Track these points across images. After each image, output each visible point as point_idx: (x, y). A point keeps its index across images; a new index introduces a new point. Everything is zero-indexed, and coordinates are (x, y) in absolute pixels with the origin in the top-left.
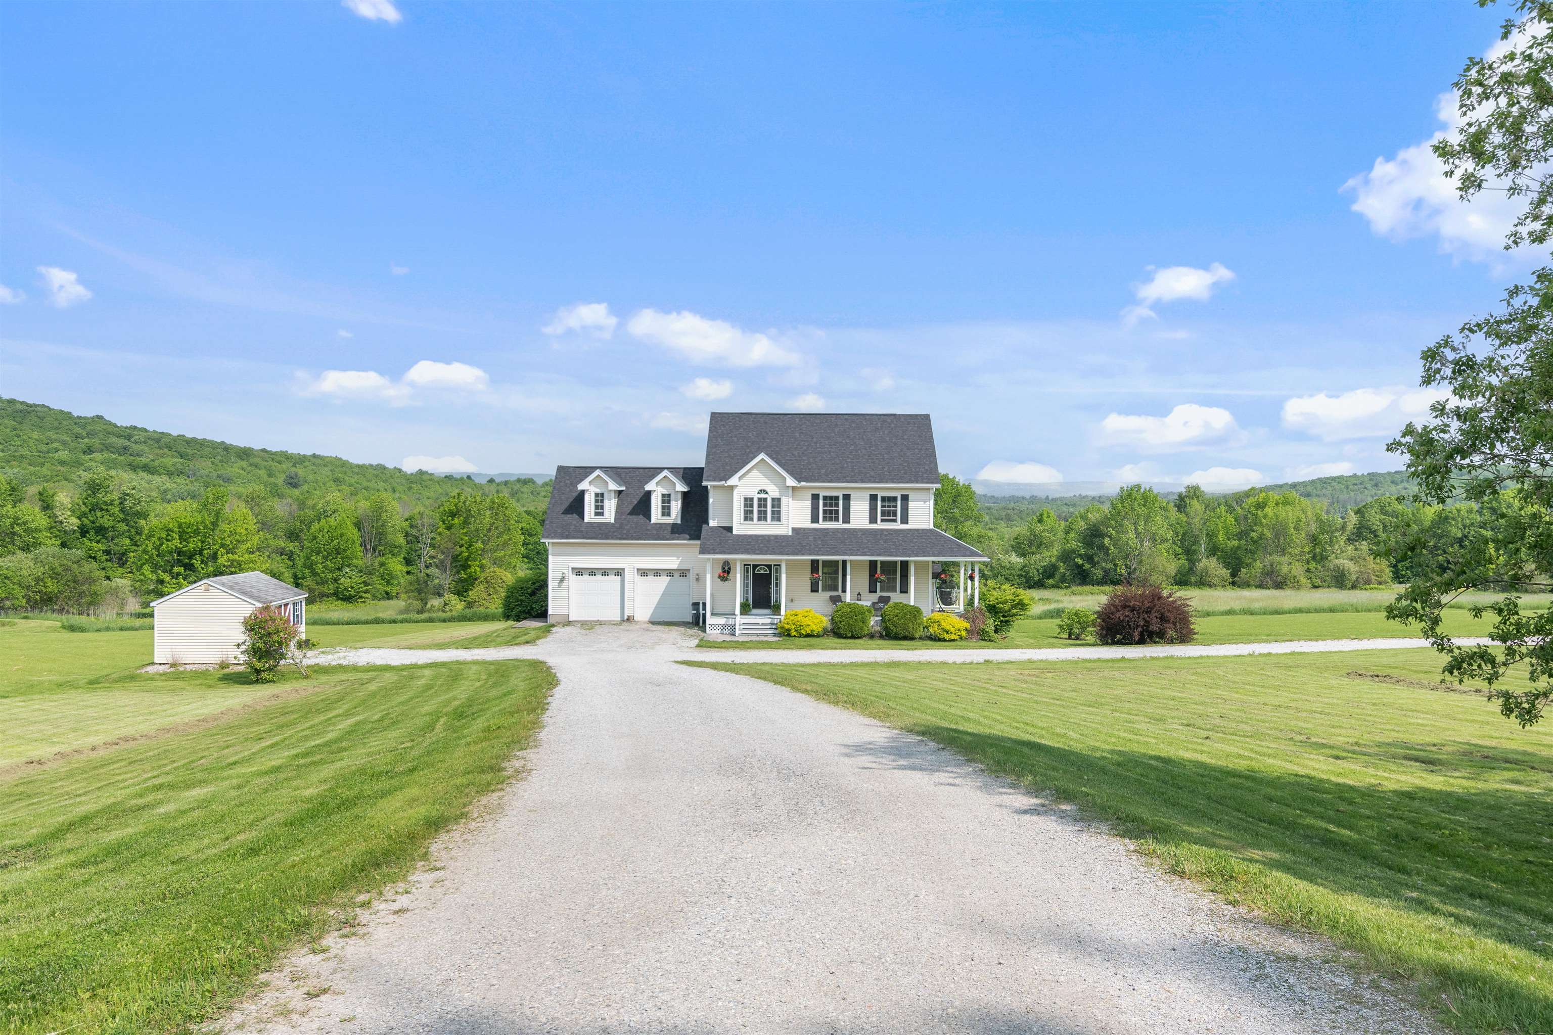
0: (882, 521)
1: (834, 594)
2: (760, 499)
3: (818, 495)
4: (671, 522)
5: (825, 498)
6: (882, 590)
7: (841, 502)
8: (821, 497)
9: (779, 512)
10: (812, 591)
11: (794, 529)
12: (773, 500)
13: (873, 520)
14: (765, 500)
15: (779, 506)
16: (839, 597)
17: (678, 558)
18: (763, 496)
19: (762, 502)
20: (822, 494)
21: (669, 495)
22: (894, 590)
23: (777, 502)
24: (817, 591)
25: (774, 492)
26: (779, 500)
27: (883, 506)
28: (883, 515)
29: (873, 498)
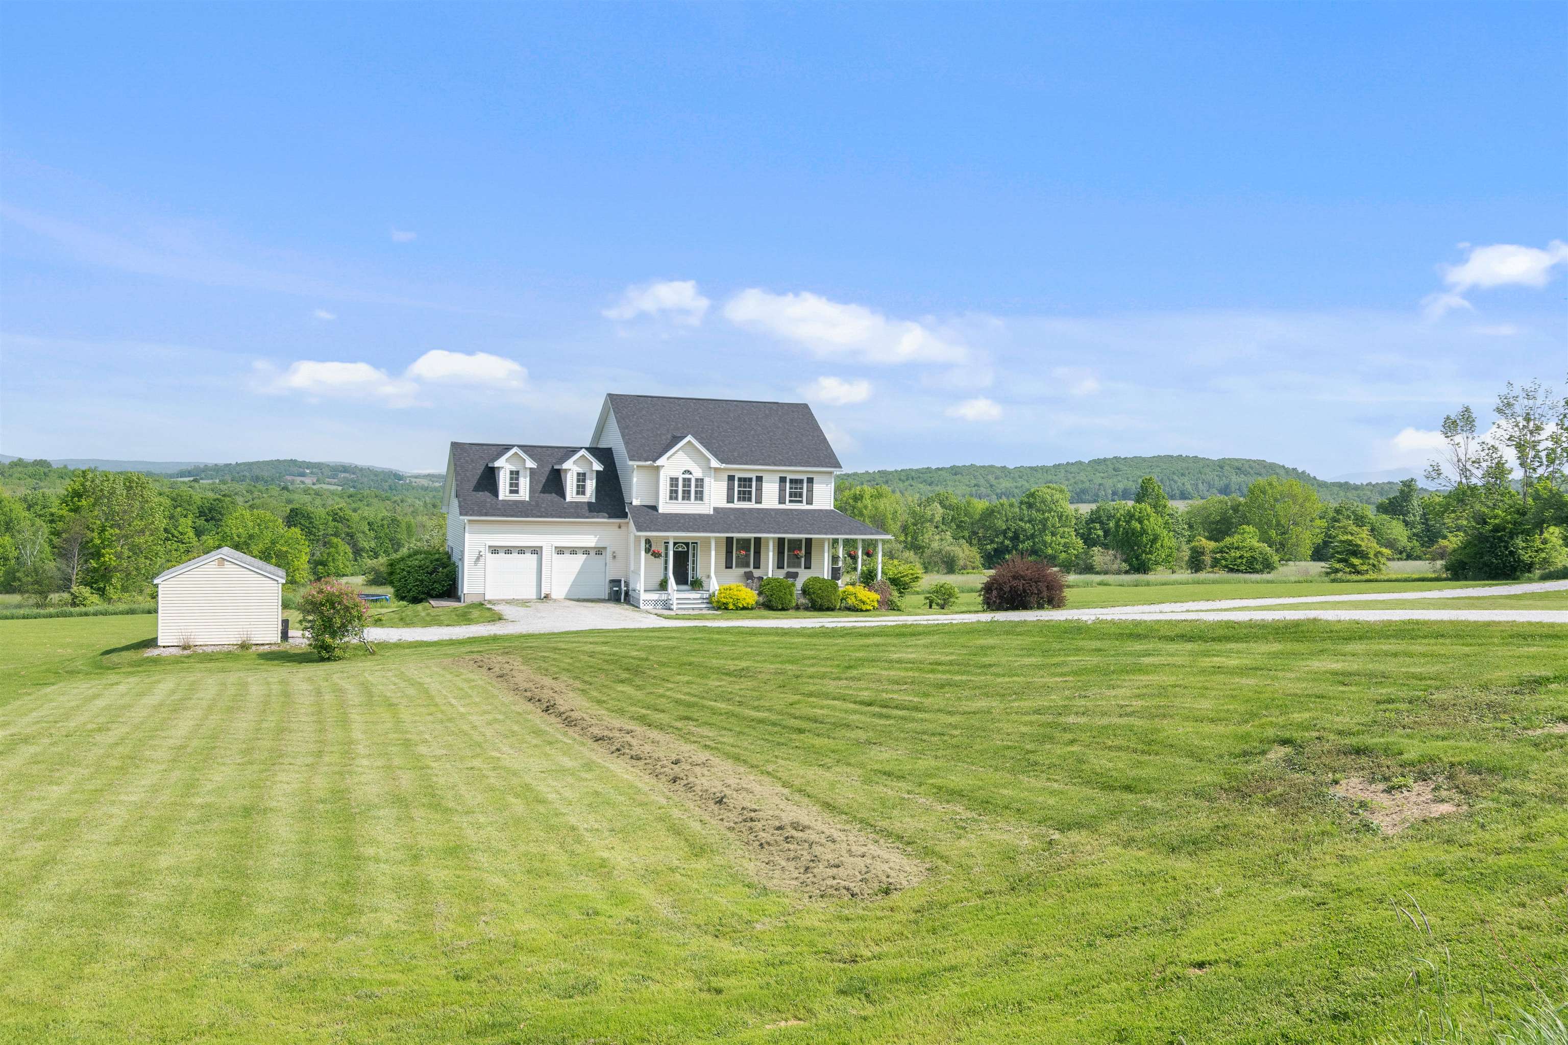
0: (790, 501)
1: (747, 570)
2: (684, 480)
3: (734, 476)
4: (586, 500)
5: (740, 479)
6: (788, 567)
7: (754, 484)
8: (736, 479)
9: (702, 492)
10: (727, 568)
11: (715, 509)
12: (697, 480)
13: (782, 501)
14: (689, 480)
15: (702, 486)
16: (751, 572)
17: (596, 536)
18: (687, 476)
19: (687, 482)
20: (738, 475)
21: (584, 474)
22: (799, 566)
23: (700, 482)
24: (731, 568)
25: (697, 473)
26: (702, 480)
27: (791, 488)
28: (791, 496)
29: (783, 480)
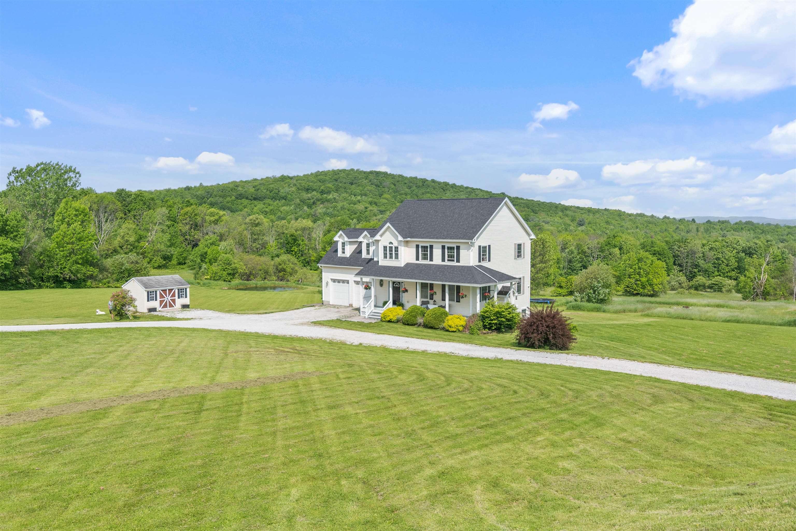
0: (448, 260)
7: (429, 249)
9: (398, 254)
12: (395, 247)
13: (444, 260)
15: (398, 251)
18: (391, 245)
19: (391, 248)
20: (421, 245)
25: (395, 244)
26: (398, 247)
27: (448, 252)
28: (449, 257)
29: (443, 247)
